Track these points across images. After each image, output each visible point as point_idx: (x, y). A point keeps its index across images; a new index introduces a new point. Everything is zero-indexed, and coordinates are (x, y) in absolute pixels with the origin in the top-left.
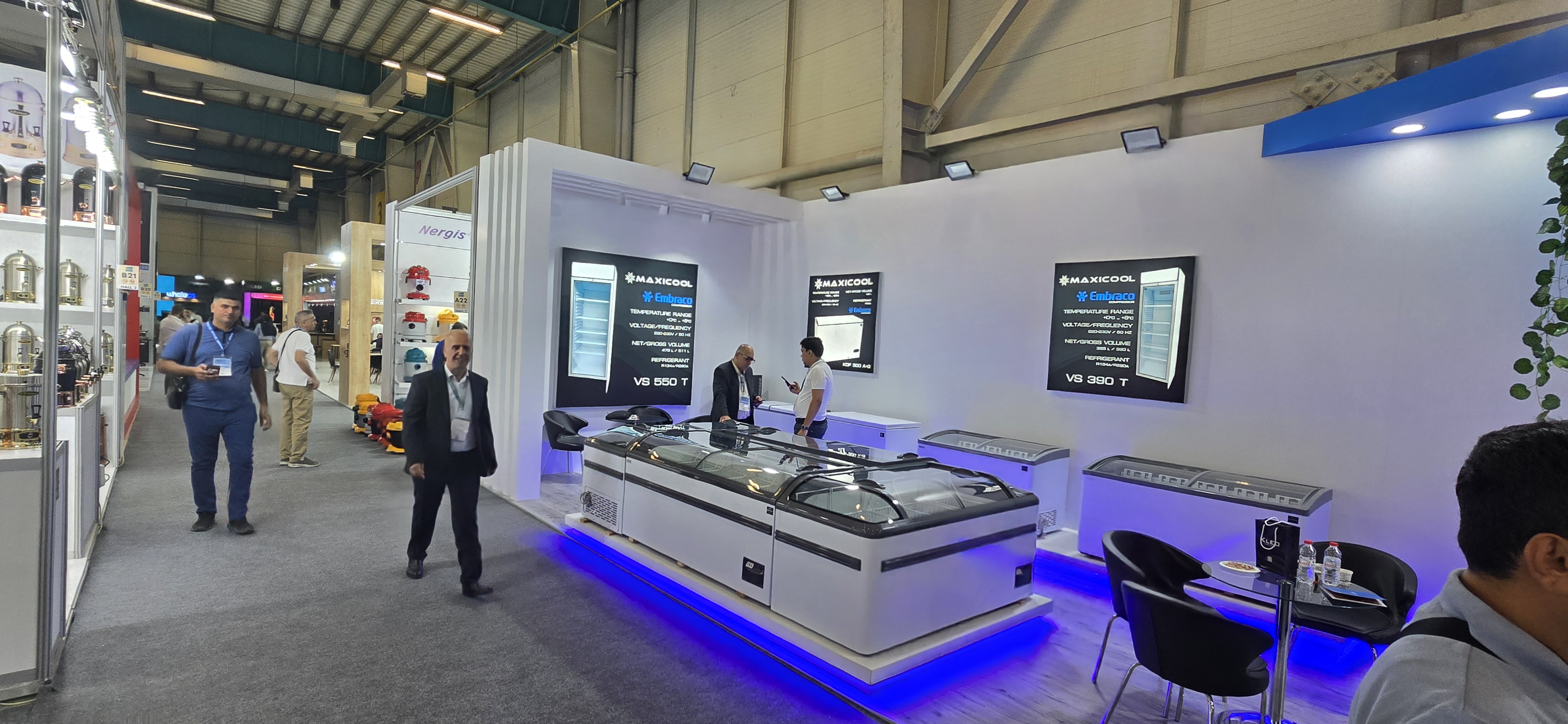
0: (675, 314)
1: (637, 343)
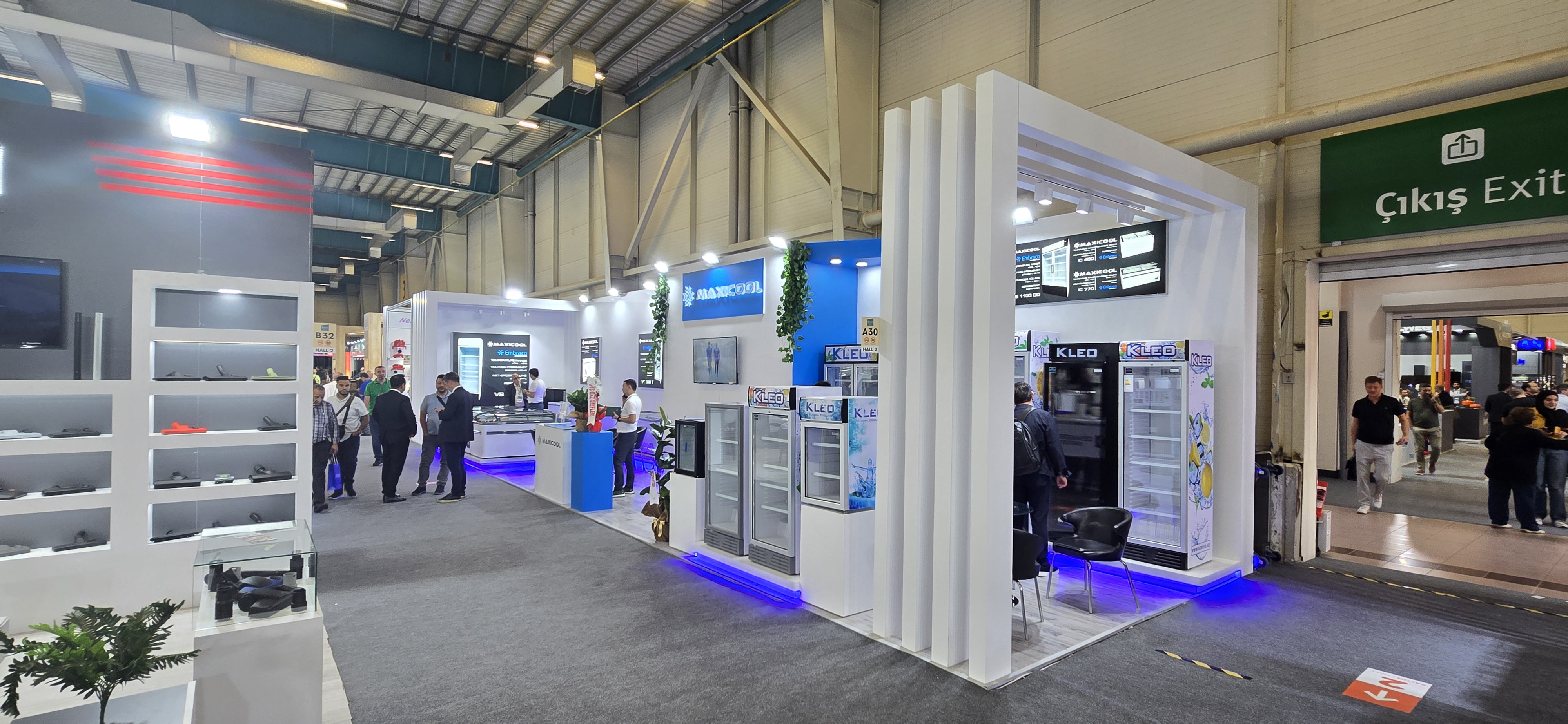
0: (517, 360)
1: (496, 376)
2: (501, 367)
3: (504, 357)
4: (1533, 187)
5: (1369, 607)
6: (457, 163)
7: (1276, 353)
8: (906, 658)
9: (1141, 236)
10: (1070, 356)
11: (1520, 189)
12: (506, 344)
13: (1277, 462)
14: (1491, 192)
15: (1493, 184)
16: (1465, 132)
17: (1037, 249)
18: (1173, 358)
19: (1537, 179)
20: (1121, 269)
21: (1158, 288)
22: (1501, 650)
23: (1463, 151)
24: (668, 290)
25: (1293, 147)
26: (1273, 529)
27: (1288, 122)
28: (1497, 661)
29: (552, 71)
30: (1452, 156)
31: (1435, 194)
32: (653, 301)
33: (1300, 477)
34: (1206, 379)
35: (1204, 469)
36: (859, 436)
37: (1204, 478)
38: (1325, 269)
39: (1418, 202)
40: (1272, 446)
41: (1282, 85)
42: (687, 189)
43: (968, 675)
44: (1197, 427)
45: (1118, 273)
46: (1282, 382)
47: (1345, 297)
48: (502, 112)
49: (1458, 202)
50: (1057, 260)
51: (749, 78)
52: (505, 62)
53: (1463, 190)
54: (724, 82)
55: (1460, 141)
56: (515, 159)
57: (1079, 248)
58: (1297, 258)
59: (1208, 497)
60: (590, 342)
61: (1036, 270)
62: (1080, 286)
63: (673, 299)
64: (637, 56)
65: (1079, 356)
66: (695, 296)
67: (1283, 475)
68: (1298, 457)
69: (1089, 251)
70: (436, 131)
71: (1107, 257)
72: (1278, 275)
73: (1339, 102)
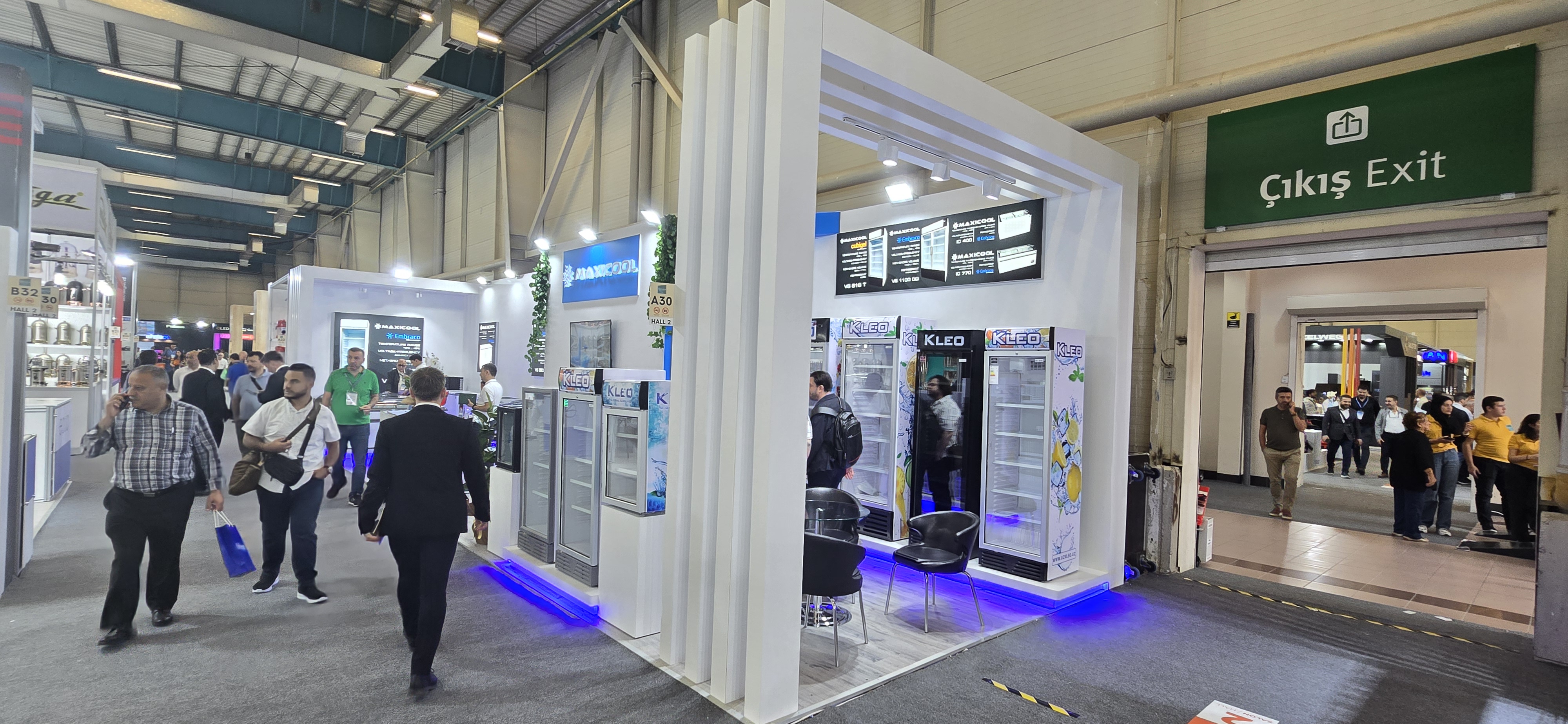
0: (408, 345)
1: (383, 361)
2: (389, 351)
3: (393, 340)
4: (1414, 171)
5: (1235, 625)
6: (349, 130)
7: (1157, 347)
8: (682, 691)
9: (1019, 216)
10: (937, 344)
11: (1402, 172)
12: (397, 327)
13: (1155, 464)
14: (1373, 175)
15: (1376, 167)
16: (1350, 110)
17: (917, 229)
18: (1038, 347)
19: (1419, 162)
20: (998, 252)
21: (1033, 273)
22: (1361, 676)
23: (1347, 131)
24: (550, 269)
25: (1182, 125)
26: (1150, 537)
27: (1173, 95)
28: (1354, 690)
29: (434, 27)
30: (1336, 136)
31: (1319, 177)
32: (533, 281)
33: (1178, 480)
34: (1074, 371)
35: (1070, 471)
36: (663, 425)
37: (1070, 482)
38: (1211, 258)
39: (1303, 185)
40: (1150, 447)
41: (1170, 58)
42: (591, 167)
43: (743, 714)
44: (1063, 424)
45: (995, 256)
46: (1163, 378)
47: (1252, 299)
48: (388, 74)
49: (1341, 185)
50: (937, 241)
51: (653, 49)
52: (392, 19)
53: (1347, 173)
54: (629, 52)
55: (1344, 120)
56: (424, 132)
57: (958, 228)
58: (1182, 245)
59: (1074, 501)
60: (488, 327)
61: (916, 252)
62: (957, 270)
63: (554, 280)
64: (536, 19)
65: (946, 344)
66: (574, 276)
67: (1160, 478)
68: (1177, 459)
69: (968, 231)
70: (332, 96)
71: (985, 238)
72: (1161, 263)
73: (1223, 73)
